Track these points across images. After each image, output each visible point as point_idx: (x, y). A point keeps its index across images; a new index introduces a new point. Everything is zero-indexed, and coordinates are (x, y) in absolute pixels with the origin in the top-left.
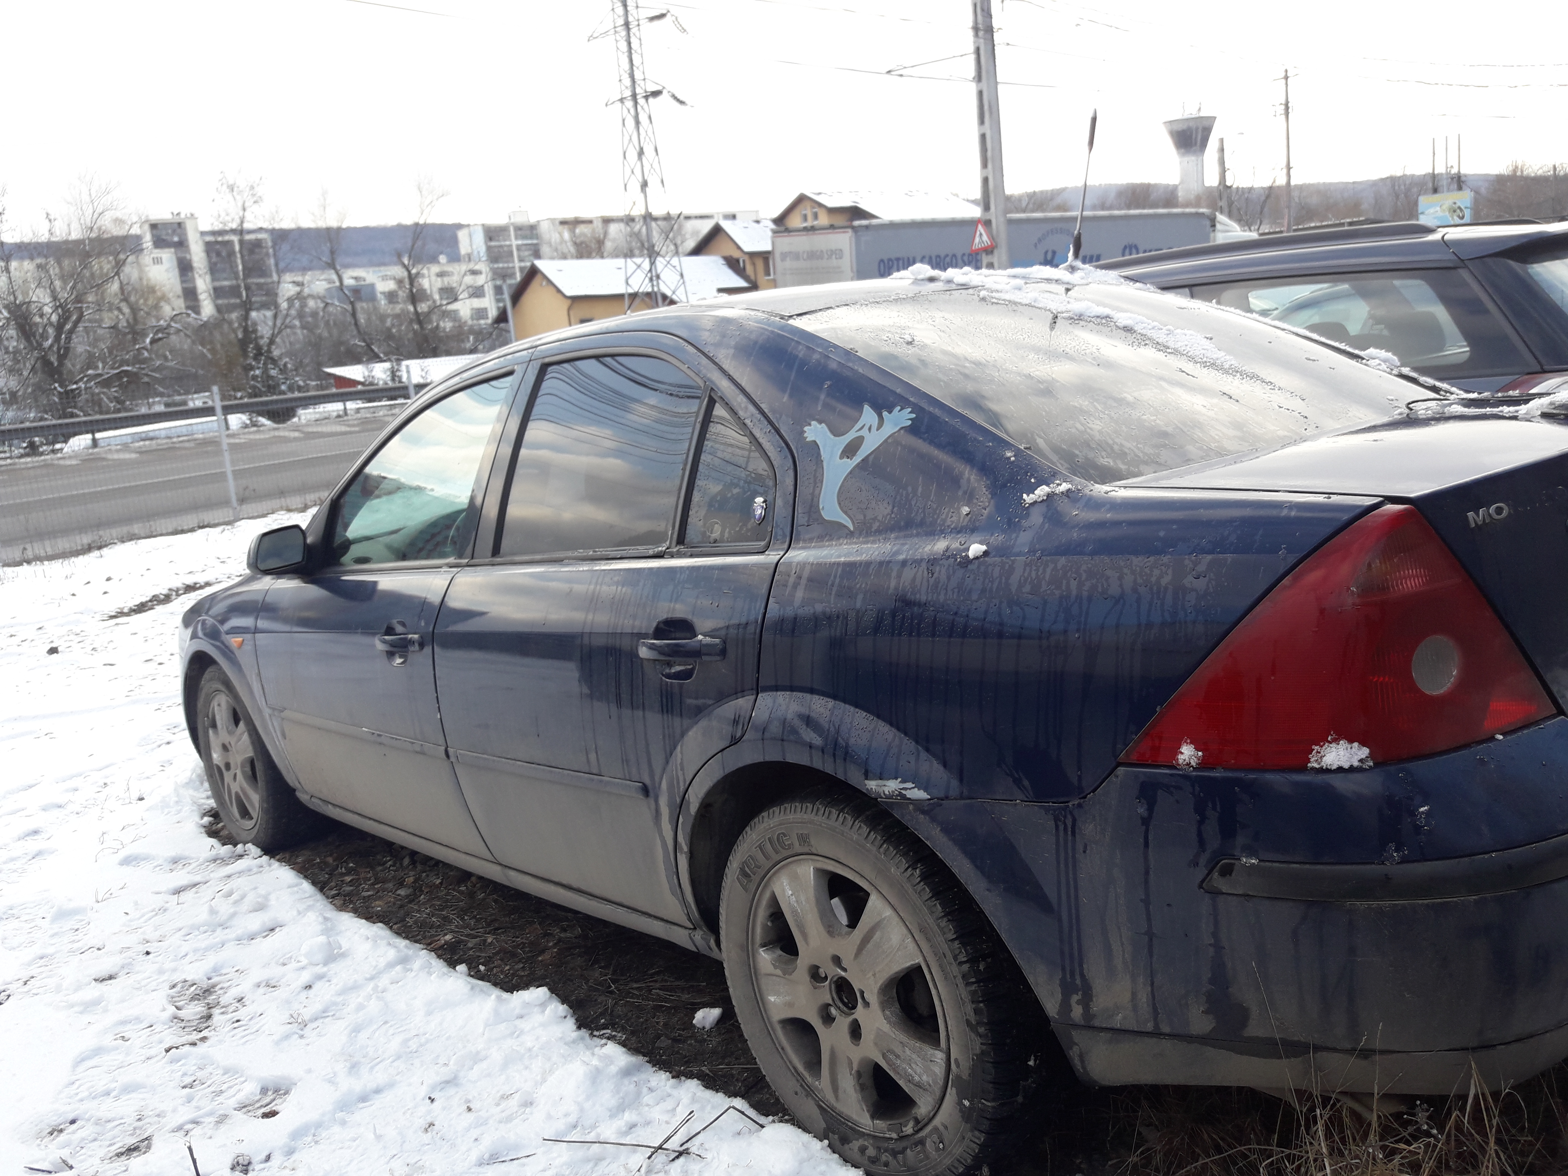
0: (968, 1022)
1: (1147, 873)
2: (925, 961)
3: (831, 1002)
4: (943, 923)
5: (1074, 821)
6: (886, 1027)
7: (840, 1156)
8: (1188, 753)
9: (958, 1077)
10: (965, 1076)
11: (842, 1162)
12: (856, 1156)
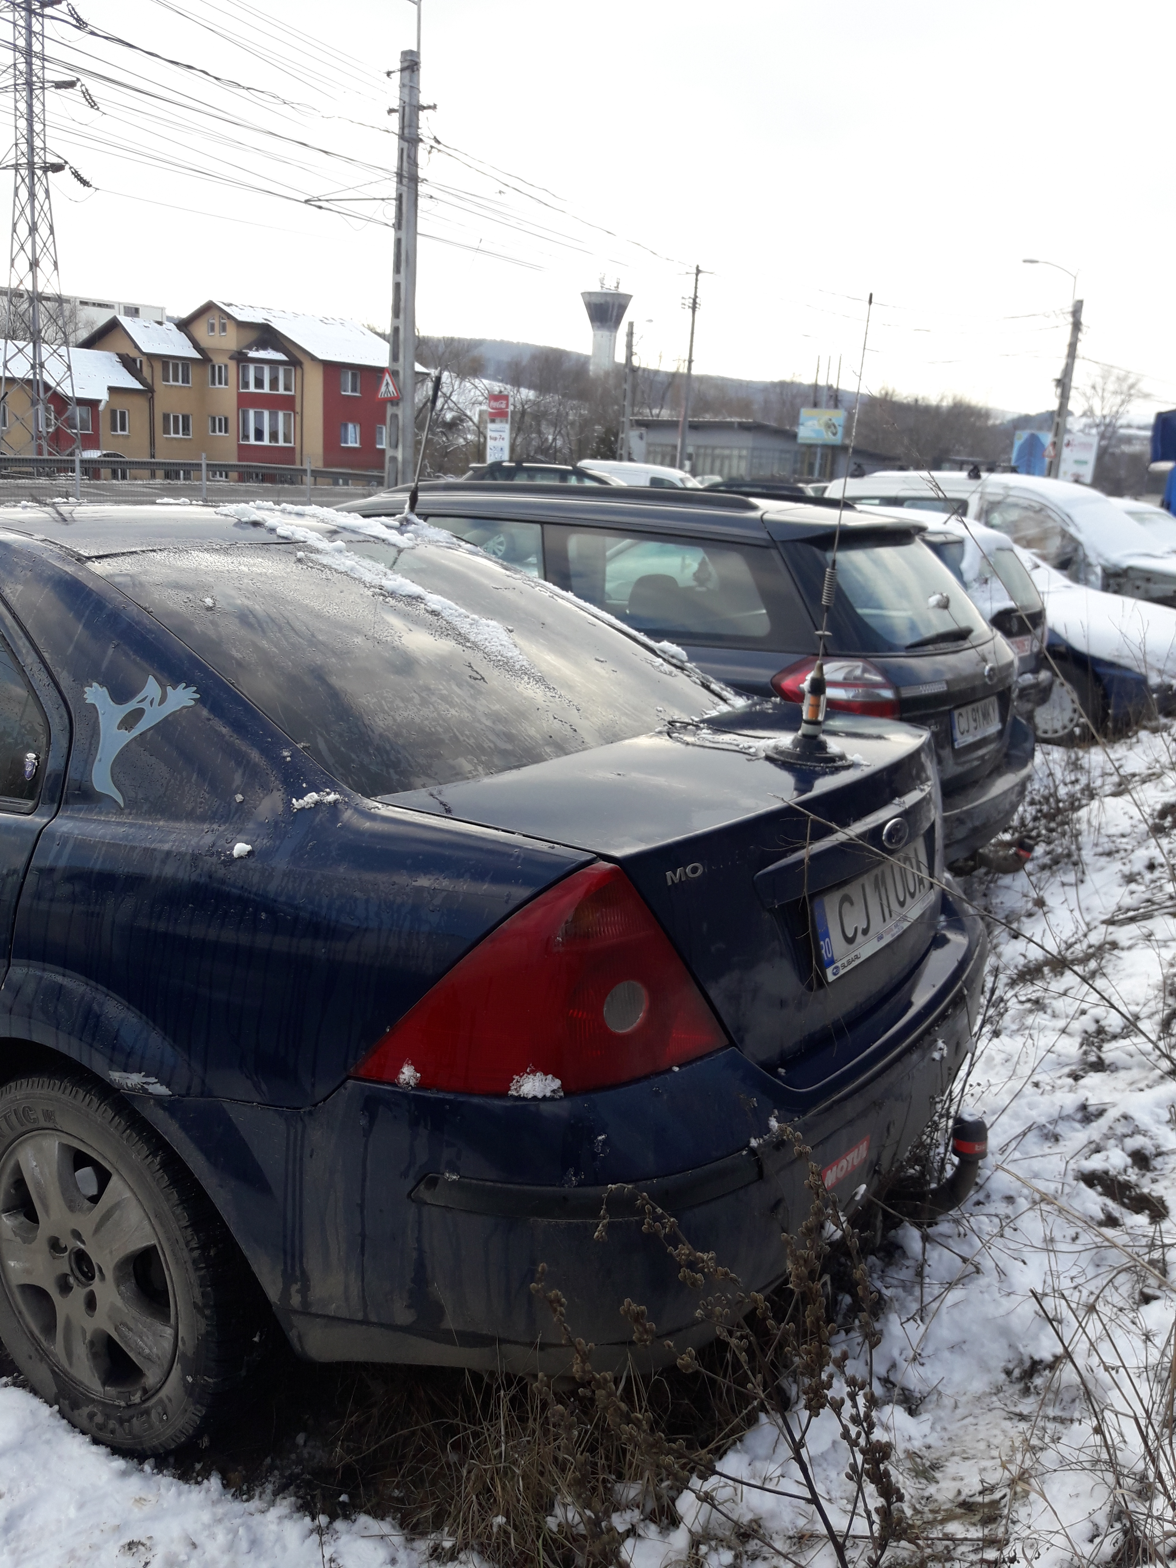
0: (195, 1305)
1: (364, 1180)
2: (160, 1243)
3: (69, 1272)
4: (179, 1210)
5: (304, 1127)
6: (119, 1302)
7: (69, 1422)
8: (408, 1074)
9: (184, 1355)
10: (190, 1353)
11: (69, 1427)
12: (85, 1423)
